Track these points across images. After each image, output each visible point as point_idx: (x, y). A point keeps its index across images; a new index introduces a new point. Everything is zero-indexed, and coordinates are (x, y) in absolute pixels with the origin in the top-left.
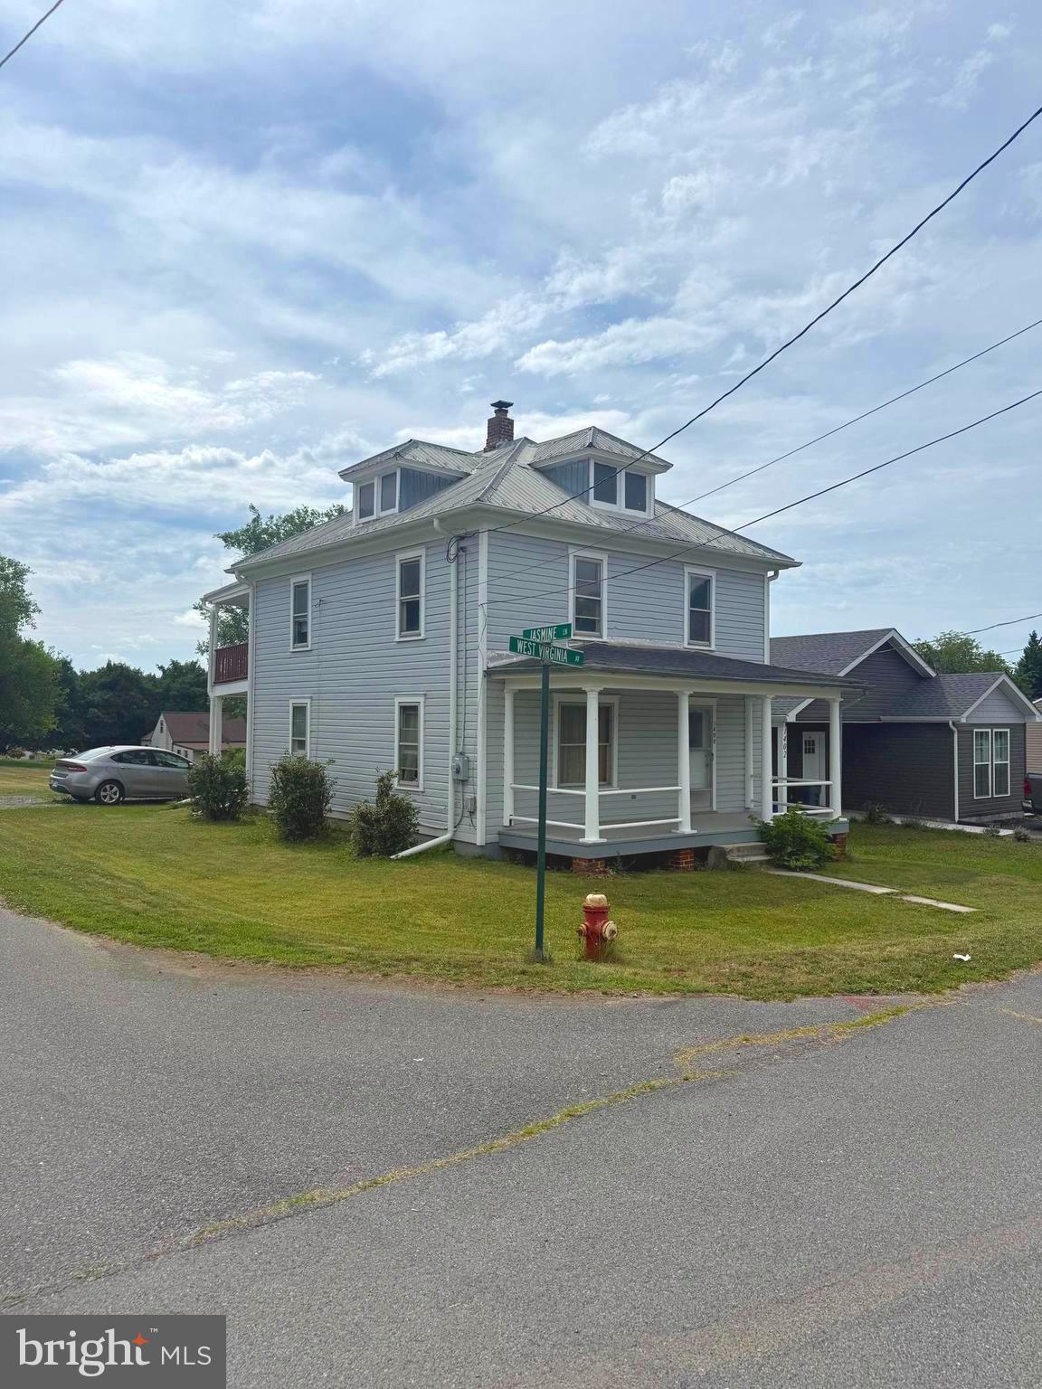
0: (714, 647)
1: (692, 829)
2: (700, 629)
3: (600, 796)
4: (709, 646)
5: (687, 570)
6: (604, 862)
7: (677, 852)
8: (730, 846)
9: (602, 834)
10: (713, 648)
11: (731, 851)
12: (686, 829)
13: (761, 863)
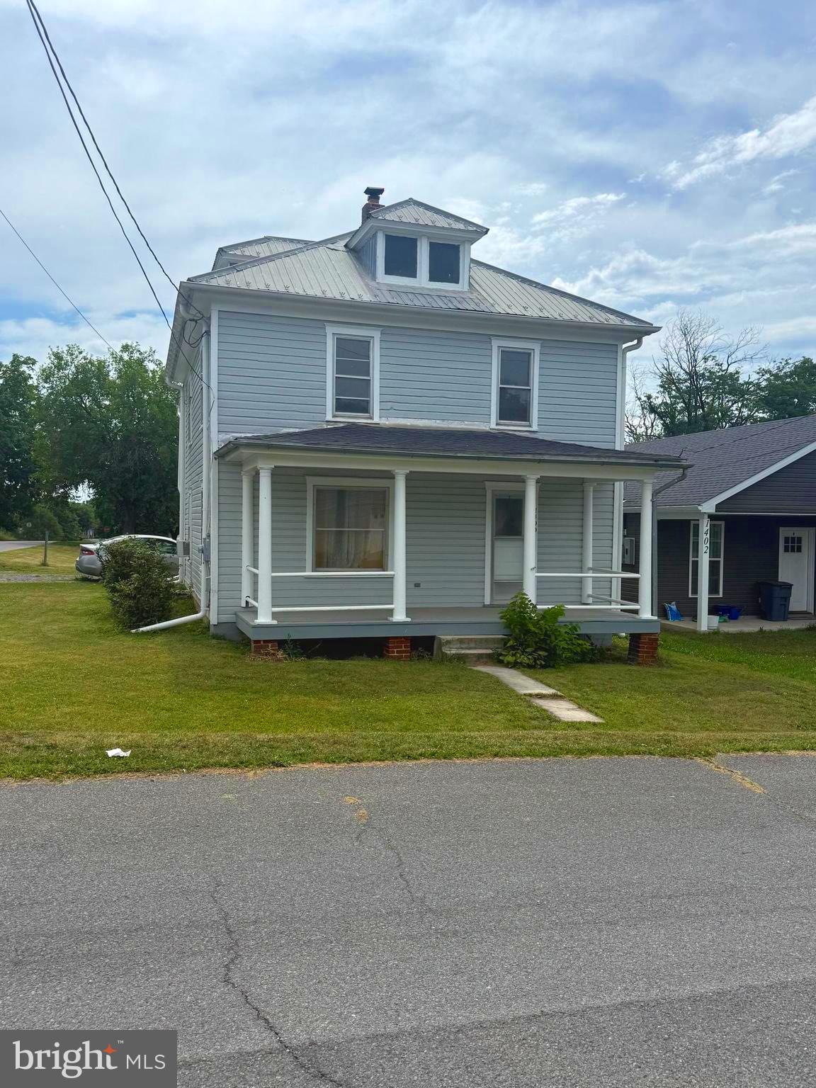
0: (535, 425)
1: (407, 617)
2: (514, 407)
3: (273, 578)
4: (530, 426)
5: (496, 344)
6: (276, 644)
7: (387, 639)
8: (449, 638)
9: (275, 615)
10: (535, 428)
11: (448, 642)
12: (400, 616)
13: (480, 656)
